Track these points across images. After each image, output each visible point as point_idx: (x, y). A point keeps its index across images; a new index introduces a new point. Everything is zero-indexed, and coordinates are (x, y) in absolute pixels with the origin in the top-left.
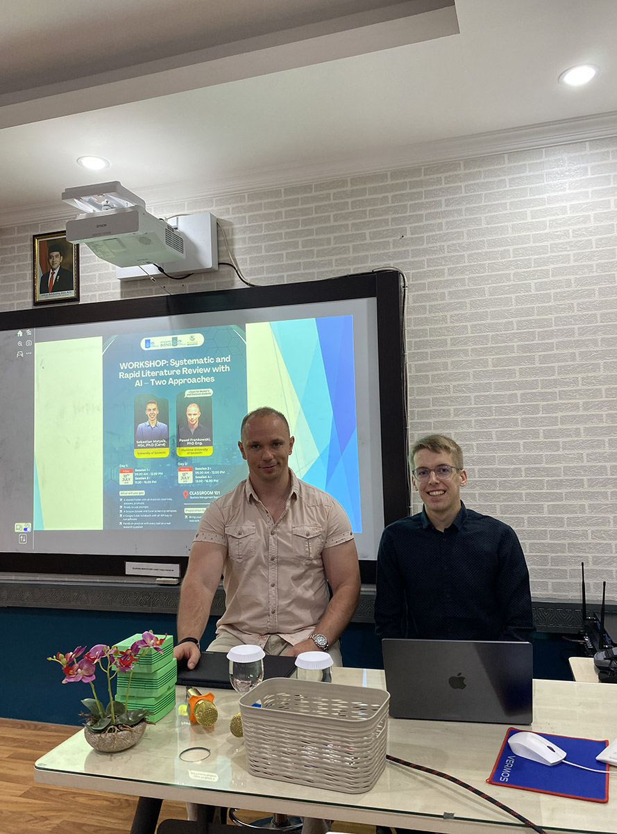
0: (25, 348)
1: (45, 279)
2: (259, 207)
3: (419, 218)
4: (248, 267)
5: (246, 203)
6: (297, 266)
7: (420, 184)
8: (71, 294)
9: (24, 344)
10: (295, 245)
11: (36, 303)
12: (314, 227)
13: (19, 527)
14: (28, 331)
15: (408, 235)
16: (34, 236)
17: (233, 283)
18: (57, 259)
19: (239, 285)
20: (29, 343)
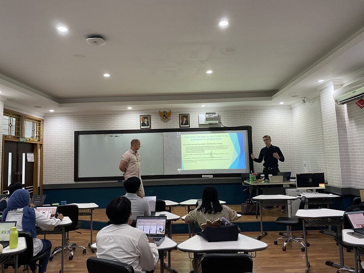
0: (179, 136)
1: (182, 123)
2: (226, 113)
3: (254, 118)
4: (224, 123)
5: (223, 112)
6: (233, 124)
7: (254, 112)
8: (188, 126)
9: (178, 135)
10: (232, 120)
11: (180, 127)
12: (236, 117)
13: (179, 170)
14: (179, 132)
15: (252, 120)
16: (180, 114)
17: (221, 126)
18: (185, 119)
19: (222, 126)
20: (180, 135)
